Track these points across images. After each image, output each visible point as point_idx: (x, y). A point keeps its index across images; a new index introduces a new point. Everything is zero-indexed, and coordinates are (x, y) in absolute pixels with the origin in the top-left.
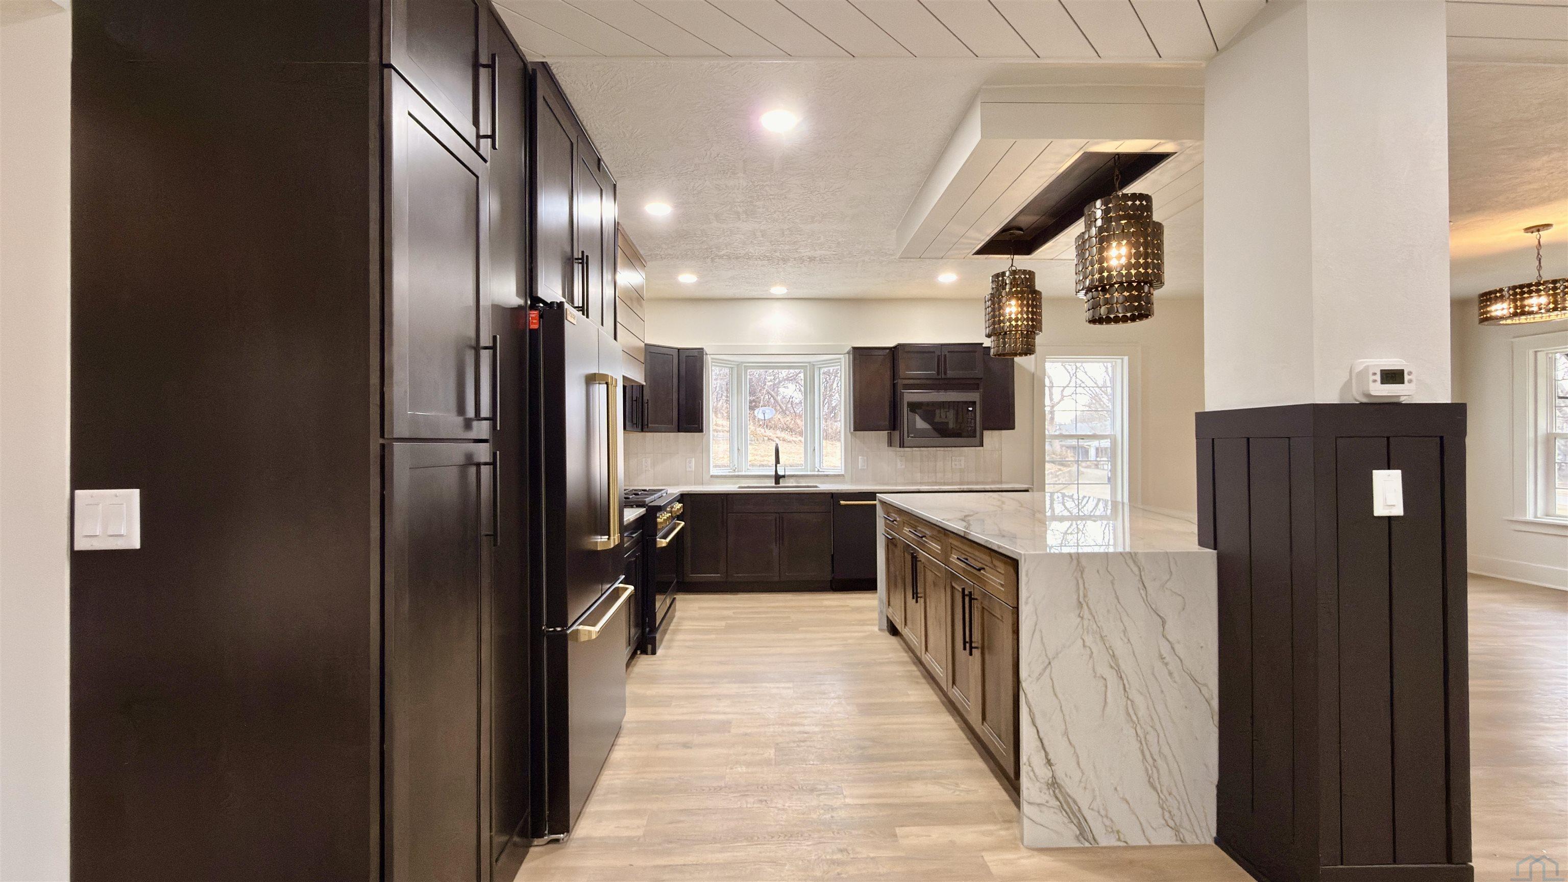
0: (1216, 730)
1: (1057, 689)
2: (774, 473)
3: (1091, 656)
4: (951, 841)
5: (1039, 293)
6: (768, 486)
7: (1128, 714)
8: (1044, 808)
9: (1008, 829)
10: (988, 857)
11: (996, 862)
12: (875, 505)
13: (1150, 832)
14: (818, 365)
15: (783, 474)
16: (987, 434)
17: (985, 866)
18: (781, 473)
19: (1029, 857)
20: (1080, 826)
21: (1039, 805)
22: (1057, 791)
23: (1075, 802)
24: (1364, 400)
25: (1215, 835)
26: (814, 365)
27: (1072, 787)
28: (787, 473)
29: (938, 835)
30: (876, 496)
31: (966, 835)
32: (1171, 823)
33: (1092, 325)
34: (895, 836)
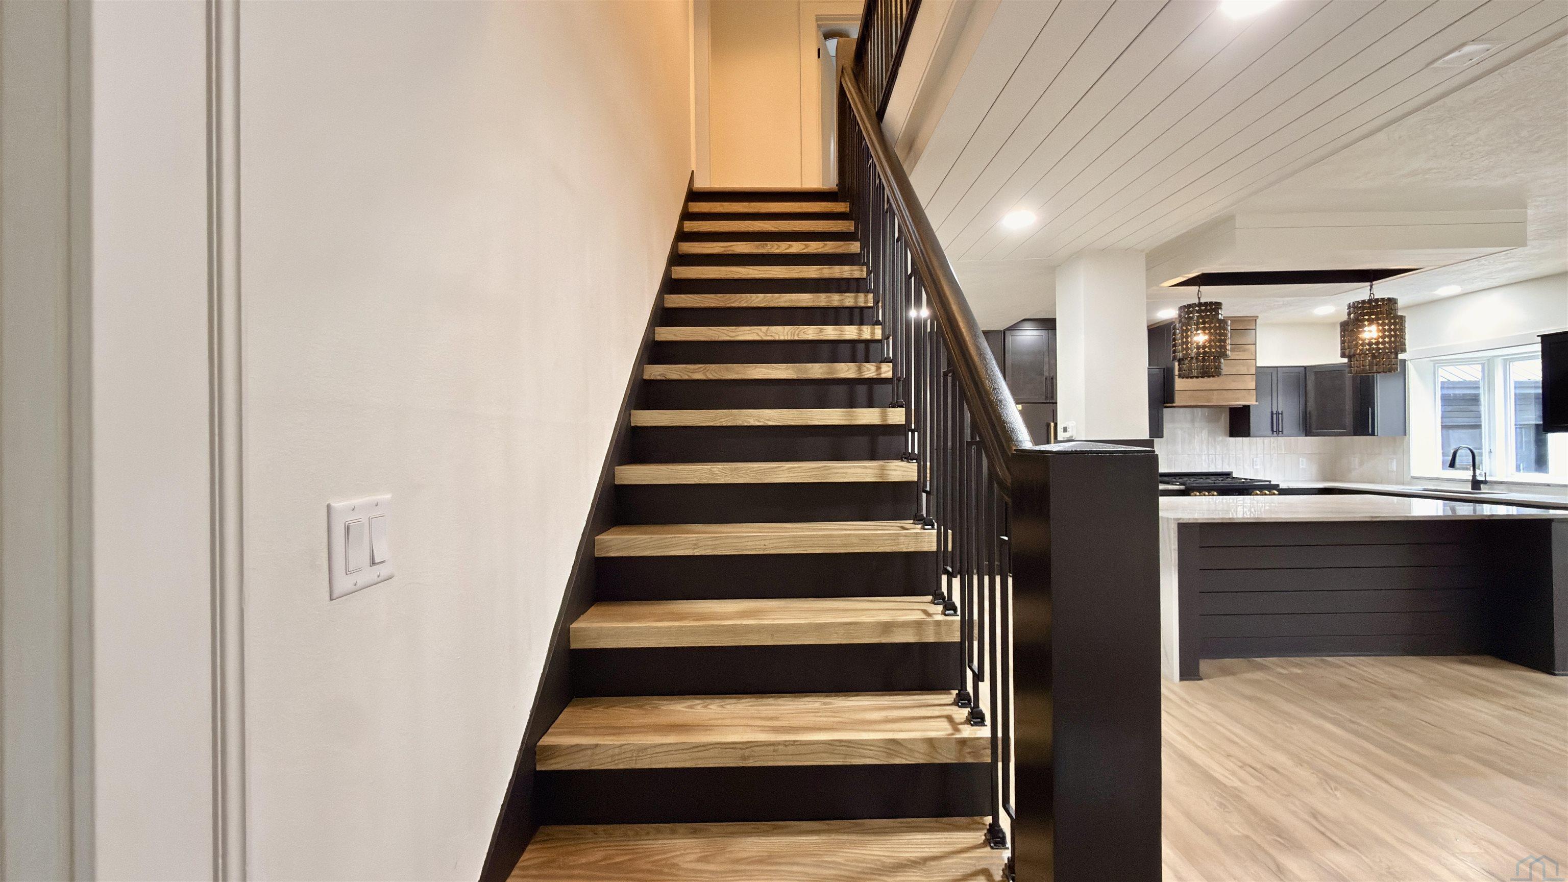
2: (1471, 478)
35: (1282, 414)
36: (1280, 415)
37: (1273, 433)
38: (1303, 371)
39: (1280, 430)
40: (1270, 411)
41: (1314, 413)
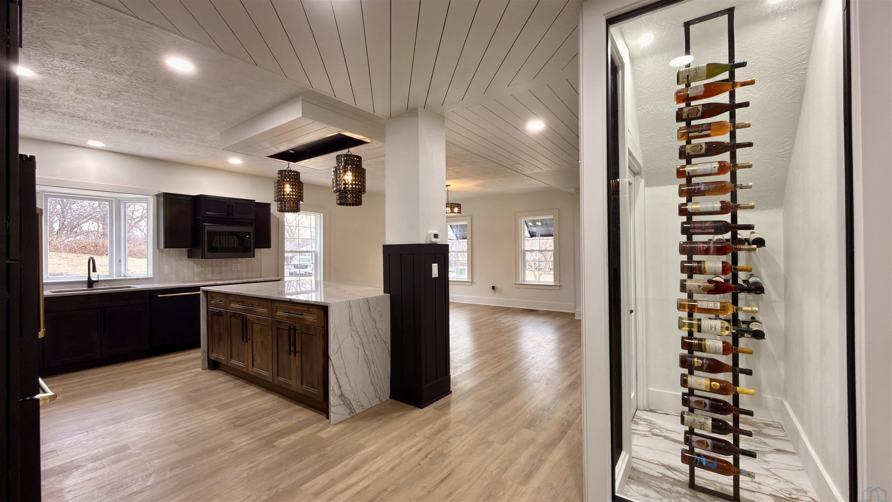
0: (390, 358)
1: (343, 357)
2: (87, 279)
3: (354, 340)
4: (302, 436)
5: (301, 183)
6: (83, 290)
7: (365, 360)
8: (338, 407)
9: (321, 423)
10: (319, 434)
11: (323, 434)
12: (199, 295)
13: (372, 402)
14: (124, 200)
15: (97, 279)
16: (256, 250)
17: (319, 437)
18: (94, 278)
19: (334, 428)
20: (350, 409)
21: (336, 406)
22: (343, 398)
23: (348, 399)
24: (430, 243)
25: (389, 395)
26: (120, 200)
27: (347, 394)
28: (100, 279)
29: (293, 438)
30: (200, 289)
31: (306, 432)
32: (378, 396)
33: (340, 206)
34: (275, 446)
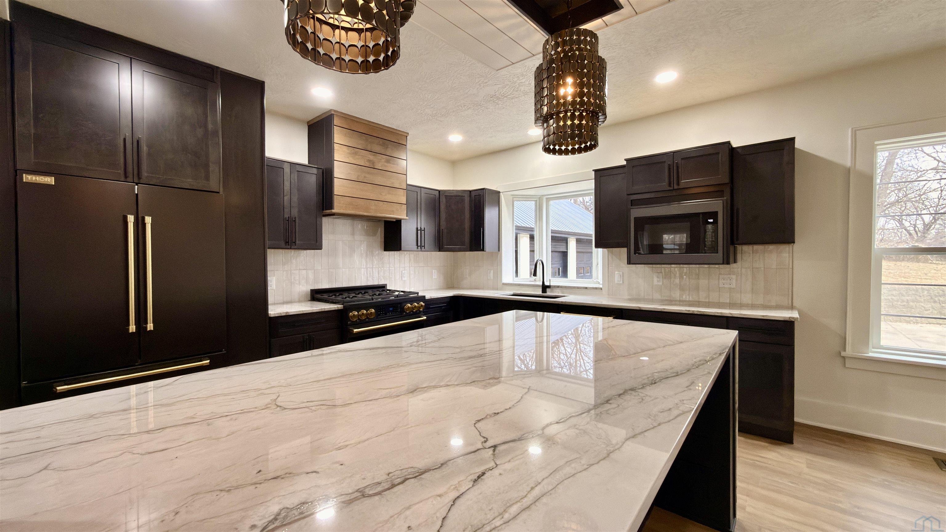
2: (541, 284)
35: (424, 230)
36: (423, 231)
37: (418, 248)
38: (438, 194)
39: (423, 245)
40: (416, 227)
41: (445, 231)
